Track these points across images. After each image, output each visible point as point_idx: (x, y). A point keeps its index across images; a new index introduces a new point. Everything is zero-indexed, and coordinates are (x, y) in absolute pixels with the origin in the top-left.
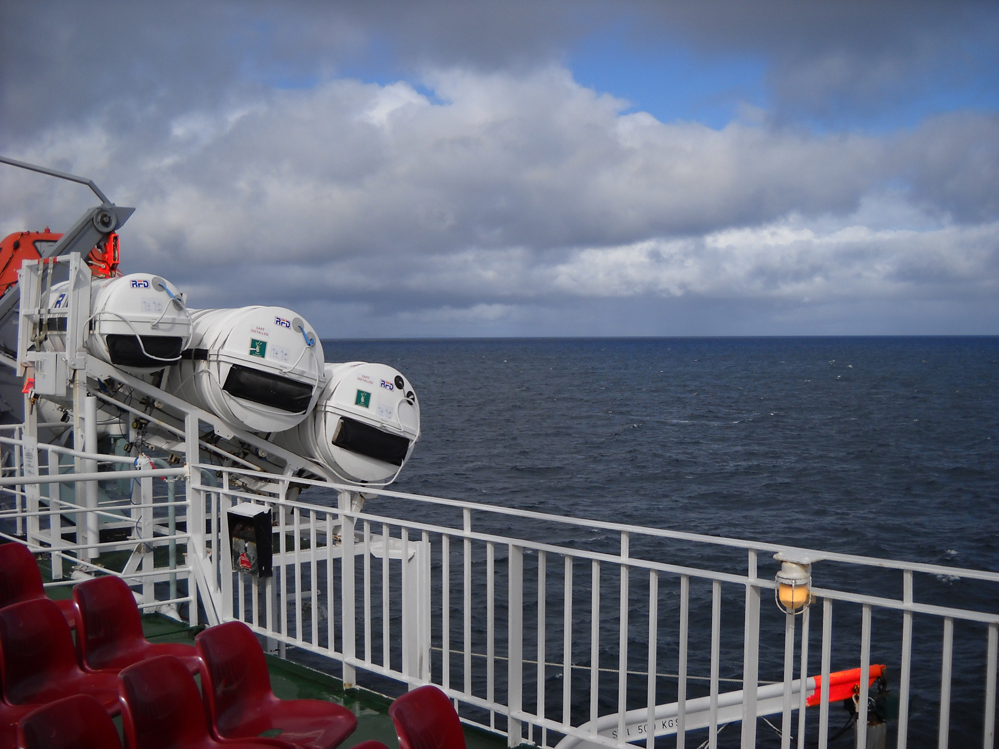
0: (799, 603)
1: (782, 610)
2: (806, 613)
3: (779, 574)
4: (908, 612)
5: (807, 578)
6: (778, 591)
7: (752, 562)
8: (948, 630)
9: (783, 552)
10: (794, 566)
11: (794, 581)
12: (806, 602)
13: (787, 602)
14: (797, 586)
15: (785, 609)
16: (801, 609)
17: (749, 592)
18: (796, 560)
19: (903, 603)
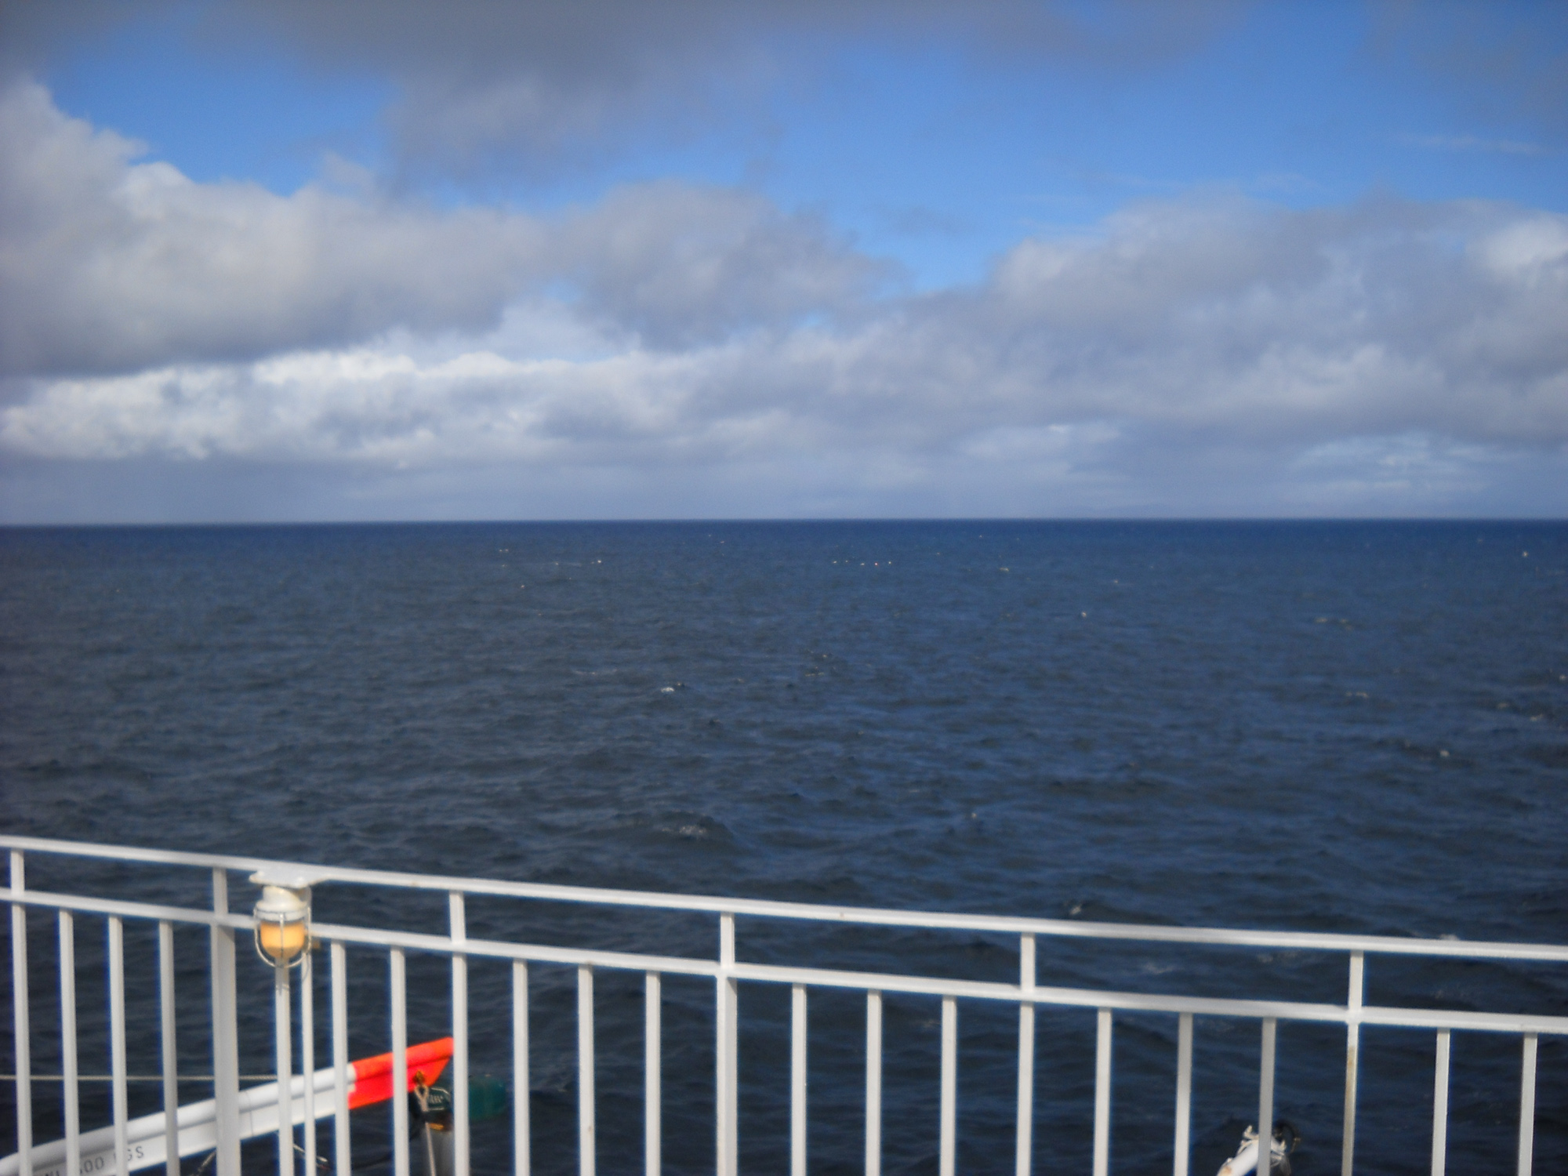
0: (291, 949)
1: (266, 961)
2: (306, 964)
3: (261, 905)
4: (459, 954)
5: (302, 909)
6: (259, 932)
7: (219, 888)
8: (520, 979)
9: (262, 871)
10: (282, 892)
11: (282, 916)
12: (304, 947)
13: (273, 949)
14: (288, 924)
15: (271, 959)
16: (297, 956)
17: (215, 937)
18: (284, 883)
19: (451, 940)
